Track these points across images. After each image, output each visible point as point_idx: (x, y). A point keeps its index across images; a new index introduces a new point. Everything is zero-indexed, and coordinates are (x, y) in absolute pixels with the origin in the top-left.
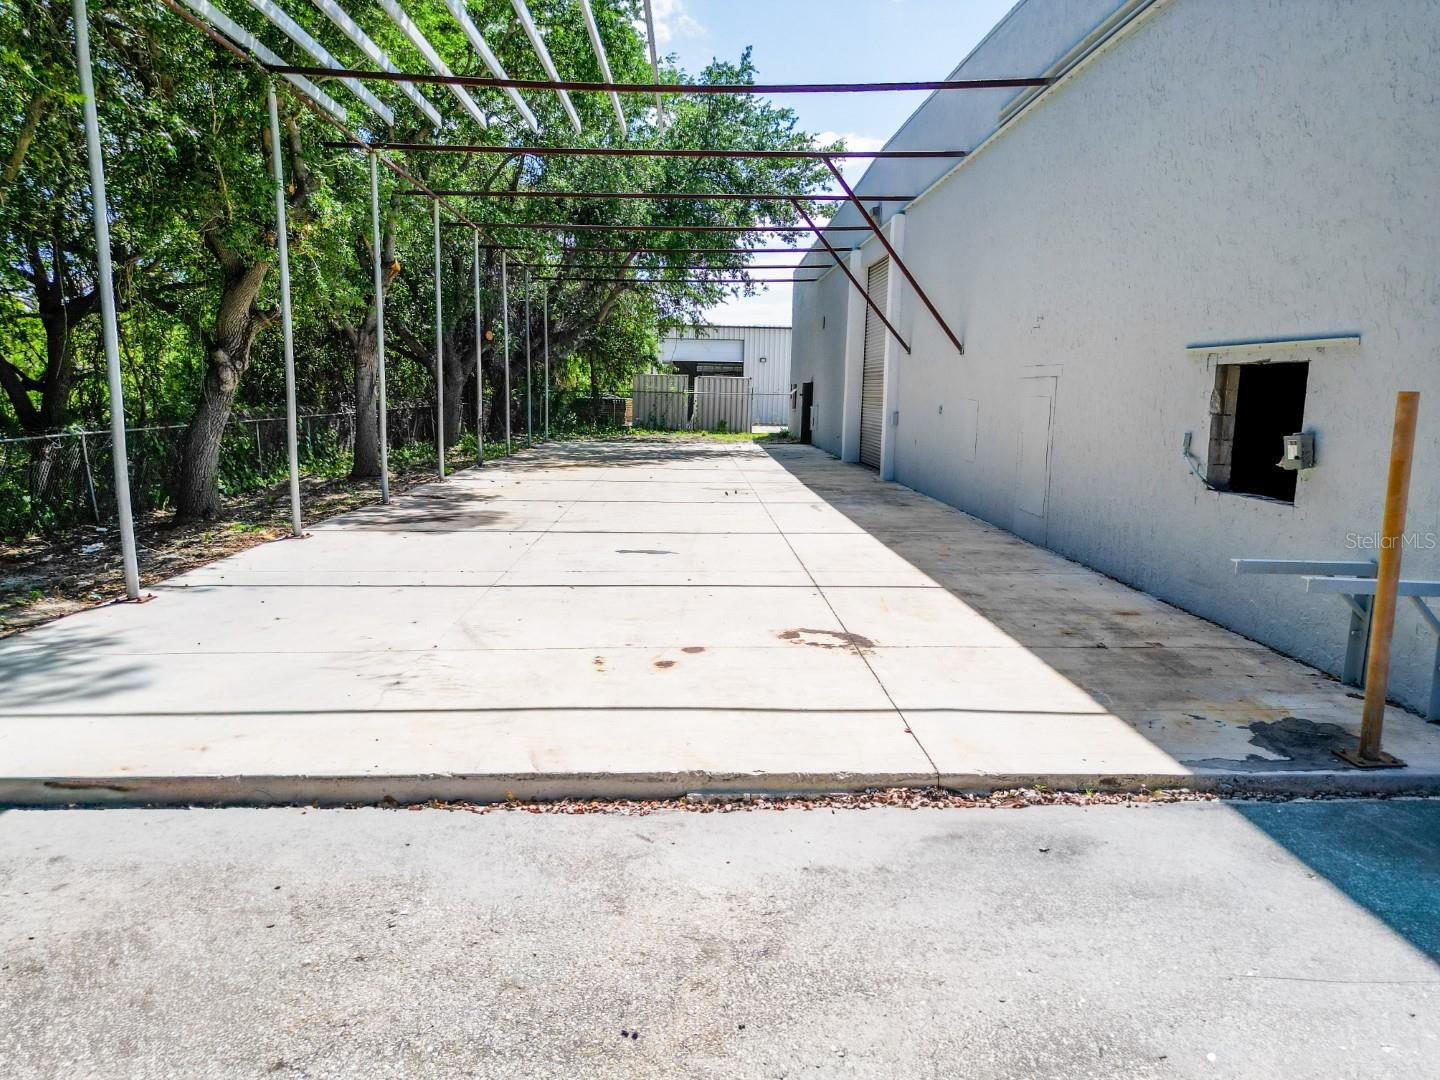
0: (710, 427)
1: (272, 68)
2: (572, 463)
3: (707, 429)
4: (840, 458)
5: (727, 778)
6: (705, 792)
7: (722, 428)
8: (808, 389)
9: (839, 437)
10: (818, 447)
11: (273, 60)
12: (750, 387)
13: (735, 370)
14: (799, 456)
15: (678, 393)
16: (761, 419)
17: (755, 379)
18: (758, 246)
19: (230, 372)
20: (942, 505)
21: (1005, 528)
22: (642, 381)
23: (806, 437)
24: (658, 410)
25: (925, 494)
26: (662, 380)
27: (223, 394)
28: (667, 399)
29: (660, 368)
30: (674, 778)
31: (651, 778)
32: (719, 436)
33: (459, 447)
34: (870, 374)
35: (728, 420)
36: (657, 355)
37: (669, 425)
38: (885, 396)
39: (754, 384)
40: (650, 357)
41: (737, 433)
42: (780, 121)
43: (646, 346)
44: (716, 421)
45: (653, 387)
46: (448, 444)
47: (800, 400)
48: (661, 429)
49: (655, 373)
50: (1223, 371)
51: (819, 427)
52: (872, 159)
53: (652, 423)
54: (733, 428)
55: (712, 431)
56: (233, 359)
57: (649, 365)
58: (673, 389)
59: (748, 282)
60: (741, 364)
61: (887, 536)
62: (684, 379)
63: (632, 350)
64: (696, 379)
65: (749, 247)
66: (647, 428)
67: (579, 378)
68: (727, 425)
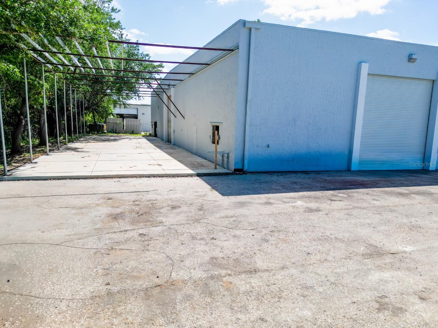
0: (129, 132)
1: (43, 63)
2: (96, 141)
3: (129, 133)
4: (163, 140)
5: (141, 175)
6: (139, 176)
7: (133, 133)
8: (156, 123)
9: (163, 135)
10: (159, 138)
11: (43, 61)
12: (140, 122)
13: (136, 117)
14: (154, 140)
15: (120, 123)
16: (143, 130)
17: (141, 119)
18: (141, 87)
19: (24, 121)
20: (182, 149)
21: (191, 152)
22: (109, 120)
23: (156, 135)
24: (114, 128)
25: (180, 147)
26: (115, 120)
27: (22, 125)
28: (117, 125)
29: (114, 117)
30: (135, 175)
31: (132, 175)
32: (132, 135)
33: (62, 138)
34: (169, 121)
35: (134, 130)
36: (113, 113)
37: (118, 132)
38: (172, 126)
39: (141, 121)
40: (112, 113)
41: (137, 134)
42: (146, 57)
43: (110, 111)
44: (131, 131)
45: (113, 121)
46: (60, 137)
47: (154, 126)
48: (116, 133)
49: (113, 118)
50: (213, 126)
51: (158, 133)
52: (166, 74)
53: (113, 132)
54: (136, 133)
55: (130, 134)
56: (24, 118)
57: (111, 115)
58: (118, 122)
59: (139, 97)
60: (137, 115)
61: (169, 154)
62: (121, 119)
63: (106, 111)
64: (125, 119)
65: (139, 87)
66: (112, 133)
67: (89, 118)
68: (134, 132)
